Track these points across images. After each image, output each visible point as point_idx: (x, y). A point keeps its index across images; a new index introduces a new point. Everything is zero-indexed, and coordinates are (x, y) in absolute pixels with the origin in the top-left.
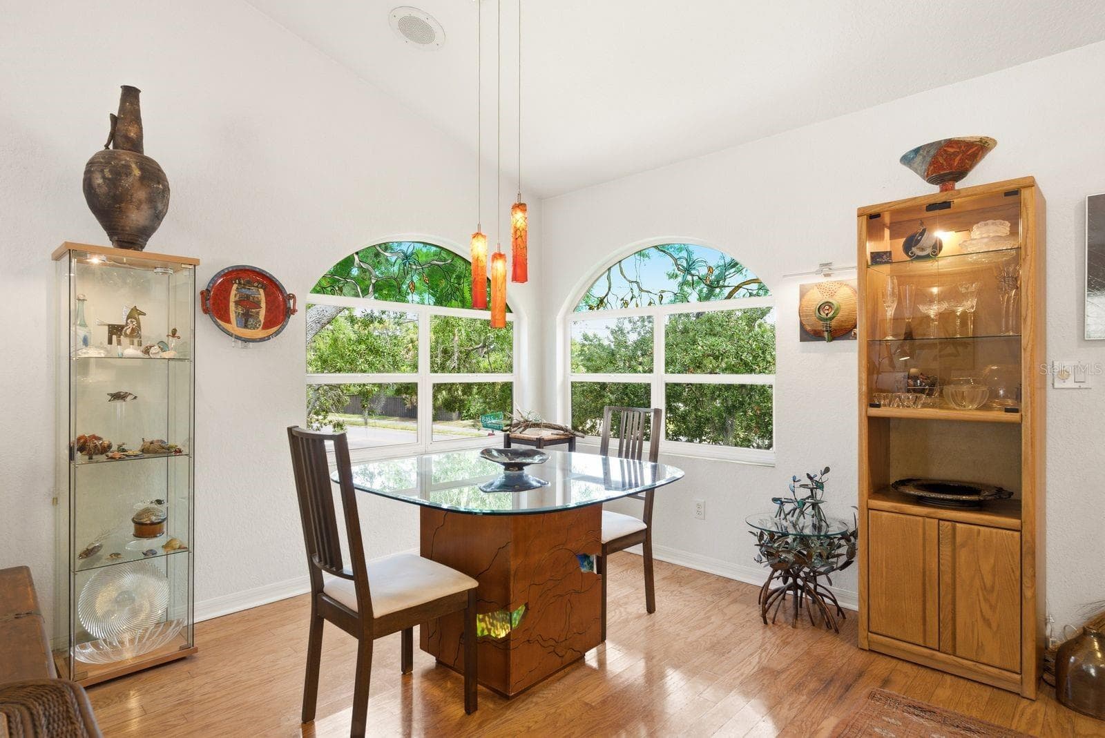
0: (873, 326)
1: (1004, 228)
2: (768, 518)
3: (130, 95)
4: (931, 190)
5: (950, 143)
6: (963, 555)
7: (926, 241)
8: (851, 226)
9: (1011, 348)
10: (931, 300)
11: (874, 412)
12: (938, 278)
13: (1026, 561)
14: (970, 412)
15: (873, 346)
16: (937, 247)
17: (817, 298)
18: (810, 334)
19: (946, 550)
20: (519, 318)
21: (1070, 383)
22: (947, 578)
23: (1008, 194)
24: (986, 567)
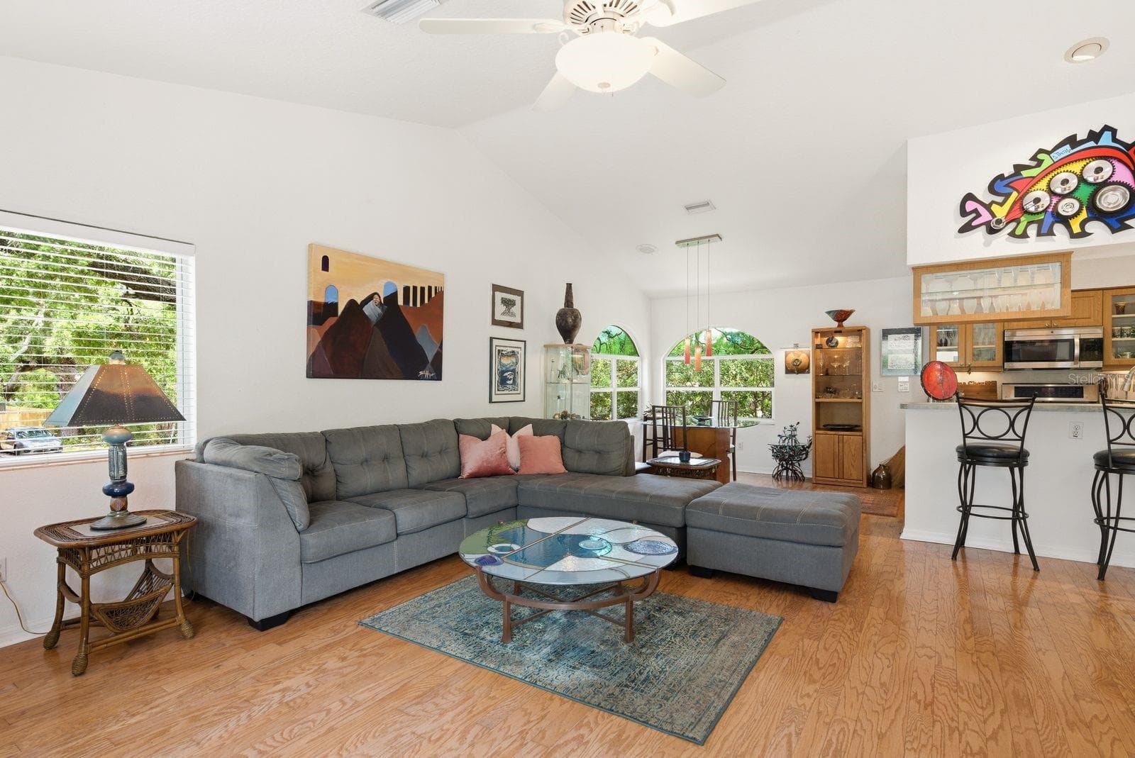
0: (817, 367)
1: (857, 339)
2: (776, 441)
3: (569, 286)
4: (836, 324)
5: (841, 311)
6: (846, 446)
7: (834, 341)
8: (810, 335)
9: (858, 378)
10: (835, 360)
11: (818, 400)
12: (837, 353)
13: (864, 445)
14: (848, 400)
15: (816, 377)
16: (837, 343)
17: (792, 357)
18: (789, 371)
19: (841, 445)
20: (642, 360)
21: (877, 390)
22: (841, 454)
23: (859, 331)
24: (853, 448)
